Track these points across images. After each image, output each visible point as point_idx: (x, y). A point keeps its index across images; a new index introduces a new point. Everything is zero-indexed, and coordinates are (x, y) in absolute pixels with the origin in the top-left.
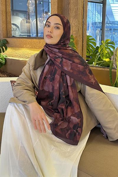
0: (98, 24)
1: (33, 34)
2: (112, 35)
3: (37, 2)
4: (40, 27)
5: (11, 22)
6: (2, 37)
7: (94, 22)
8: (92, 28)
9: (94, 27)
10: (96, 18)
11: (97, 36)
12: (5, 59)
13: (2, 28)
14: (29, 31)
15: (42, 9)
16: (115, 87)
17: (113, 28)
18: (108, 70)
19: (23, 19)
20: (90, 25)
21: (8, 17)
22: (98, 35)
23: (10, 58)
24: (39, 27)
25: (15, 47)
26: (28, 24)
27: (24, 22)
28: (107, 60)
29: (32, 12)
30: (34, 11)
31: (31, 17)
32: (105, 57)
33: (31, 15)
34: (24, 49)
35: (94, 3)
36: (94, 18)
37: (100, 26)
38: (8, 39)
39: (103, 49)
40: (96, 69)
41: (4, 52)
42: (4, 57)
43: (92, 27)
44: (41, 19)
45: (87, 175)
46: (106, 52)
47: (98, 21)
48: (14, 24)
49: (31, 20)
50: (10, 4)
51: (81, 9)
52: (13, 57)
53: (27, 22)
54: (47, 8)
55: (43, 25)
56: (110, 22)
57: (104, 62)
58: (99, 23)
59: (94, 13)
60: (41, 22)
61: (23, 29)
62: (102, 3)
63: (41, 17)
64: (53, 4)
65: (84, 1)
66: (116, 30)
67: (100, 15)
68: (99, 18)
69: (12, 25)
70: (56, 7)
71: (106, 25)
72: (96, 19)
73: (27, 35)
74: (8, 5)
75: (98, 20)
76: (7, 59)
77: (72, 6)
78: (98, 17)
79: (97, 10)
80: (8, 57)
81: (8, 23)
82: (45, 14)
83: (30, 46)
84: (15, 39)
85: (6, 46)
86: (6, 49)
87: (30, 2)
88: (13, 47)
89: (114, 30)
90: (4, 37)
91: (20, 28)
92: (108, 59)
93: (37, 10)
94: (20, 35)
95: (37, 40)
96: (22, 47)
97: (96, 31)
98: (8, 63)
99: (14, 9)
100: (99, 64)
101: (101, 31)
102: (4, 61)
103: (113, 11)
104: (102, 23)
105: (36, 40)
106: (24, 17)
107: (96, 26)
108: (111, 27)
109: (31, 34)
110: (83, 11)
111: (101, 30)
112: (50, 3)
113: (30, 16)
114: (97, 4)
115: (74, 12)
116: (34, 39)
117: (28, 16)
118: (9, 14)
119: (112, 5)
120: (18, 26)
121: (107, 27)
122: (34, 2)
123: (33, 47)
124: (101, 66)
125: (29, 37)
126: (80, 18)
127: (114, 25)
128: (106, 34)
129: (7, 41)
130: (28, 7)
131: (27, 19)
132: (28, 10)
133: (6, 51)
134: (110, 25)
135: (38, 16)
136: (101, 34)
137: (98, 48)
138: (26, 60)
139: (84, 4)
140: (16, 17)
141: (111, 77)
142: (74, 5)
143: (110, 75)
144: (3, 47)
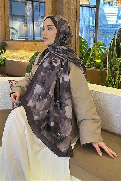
0: (92, 27)
2: (105, 37)
3: (34, 7)
4: (37, 31)
5: (9, 26)
6: (1, 40)
7: (87, 25)
8: (86, 32)
9: (88, 30)
10: (90, 22)
11: (90, 39)
12: (4, 60)
13: (1, 31)
15: (39, 14)
16: (106, 86)
17: (106, 31)
18: (99, 70)
19: (21, 24)
20: (84, 29)
21: (6, 21)
22: (92, 37)
23: (8, 59)
26: (25, 28)
27: (22, 26)
28: (99, 61)
29: (30, 16)
30: (31, 16)
31: (29, 22)
32: (96, 59)
34: (21, 51)
35: (88, 8)
36: (88, 22)
37: (93, 29)
38: (7, 42)
39: (95, 50)
40: (88, 69)
41: (2, 53)
42: (3, 58)
43: (86, 30)
44: (38, 23)
45: (78, 167)
46: (98, 54)
47: (92, 25)
48: (12, 28)
49: (28, 25)
50: (8, 9)
51: (74, 13)
52: (11, 58)
53: (25, 26)
54: (43, 13)
55: (40, 28)
56: (103, 25)
57: (95, 63)
59: (88, 17)
60: (38, 26)
61: (22, 33)
62: (95, 8)
63: (37, 21)
64: (48, 9)
65: (77, 6)
66: (109, 32)
67: (93, 19)
68: (93, 22)
69: (10, 29)
71: (99, 28)
73: (25, 39)
75: (92, 24)
76: (5, 60)
77: (65, 11)
78: (92, 20)
79: (90, 14)
81: (6, 27)
82: (41, 19)
83: (27, 49)
84: (13, 41)
85: (5, 48)
86: (5, 51)
87: (28, 7)
88: (11, 49)
89: (107, 32)
90: (2, 40)
91: (18, 31)
93: (34, 14)
94: (18, 39)
95: (33, 43)
96: (20, 49)
97: (89, 34)
98: (7, 64)
99: (13, 14)
100: (91, 65)
102: (3, 63)
103: (106, 15)
104: (95, 26)
106: (21, 21)
107: (90, 29)
109: (28, 38)
110: (75, 15)
111: (94, 33)
113: (28, 20)
114: (91, 8)
115: (67, 16)
116: (31, 42)
117: (25, 21)
118: (8, 18)
119: (105, 9)
120: (16, 30)
121: (100, 30)
122: (31, 7)
123: (29, 50)
124: (93, 66)
125: (27, 40)
126: (73, 22)
127: (107, 28)
128: (98, 36)
129: (6, 44)
130: (25, 12)
131: (25, 23)
132: (25, 15)
133: (4, 53)
134: (103, 28)
135: (35, 20)
136: (94, 36)
137: (90, 49)
138: (23, 61)
139: (76, 9)
140: (14, 22)
141: (102, 77)
142: (67, 9)
143: (101, 75)
144: (2, 49)
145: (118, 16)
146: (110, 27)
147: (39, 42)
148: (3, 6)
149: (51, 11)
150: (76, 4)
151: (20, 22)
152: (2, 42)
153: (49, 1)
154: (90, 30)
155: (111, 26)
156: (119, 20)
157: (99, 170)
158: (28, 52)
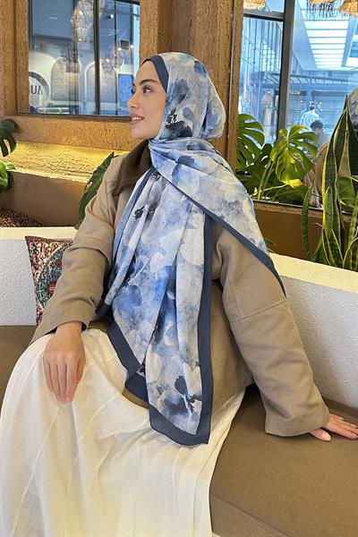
0: (269, 77)
1: (84, 104)
3: (100, 14)
4: (105, 85)
5: (27, 68)
7: (256, 71)
8: (251, 90)
9: (257, 86)
10: (264, 60)
11: (264, 112)
12: (9, 173)
13: (2, 87)
14: (74, 95)
15: (112, 33)
16: (317, 261)
17: (309, 88)
18: (298, 212)
19: (59, 62)
20: (245, 81)
21: (19, 57)
22: (269, 107)
23: (23, 171)
24: (102, 84)
25: (36, 140)
26: (72, 74)
27: (61, 68)
28: (295, 183)
29: (86, 41)
30: (89, 40)
31: (82, 56)
32: (287, 176)
33: (81, 50)
34: (63, 147)
35: (259, 21)
36: (257, 60)
37: (275, 83)
38: (19, 120)
39: (282, 152)
40: (264, 209)
41: (5, 154)
42: (7, 168)
43: (252, 85)
44: (108, 60)
46: (293, 161)
47: (268, 70)
48: (33, 75)
49: (80, 64)
50: (26, 21)
51: (224, 40)
52: (29, 168)
53: (69, 70)
54: (126, 32)
55: (113, 77)
56: (301, 71)
57: (284, 189)
58: (273, 74)
59: (258, 46)
61: (59, 89)
62: (280, 20)
63: (107, 56)
64: (146, 26)
65: (233, 19)
66: (319, 94)
67: (273, 52)
68: (273, 61)
69: (30, 78)
70: (154, 33)
71: (292, 80)
72: (264, 64)
73: (69, 106)
74: (22, 23)
75: (269, 67)
76: (13, 174)
77: (199, 32)
78: (269, 57)
79: (266, 36)
80: (18, 170)
81: (19, 73)
82: (120, 49)
83: (80, 141)
84: (38, 119)
85: (13, 139)
86: (13, 147)
87: (81, 13)
88: (30, 141)
89: (314, 94)
90: (6, 114)
91: (49, 84)
92: (297, 180)
93: (100, 35)
94: (49, 106)
95: (100, 125)
96: (59, 143)
97: (261, 97)
98: (18, 185)
99: (34, 32)
100: (270, 194)
101: (277, 97)
102: (7, 181)
103: (311, 41)
104: (281, 75)
105: (96, 123)
106: (60, 54)
107: (264, 82)
108: (304, 87)
109: (80, 104)
110: (228, 46)
111: (276, 94)
112: (135, 18)
113: (79, 53)
114: (267, 21)
115: (204, 47)
116: (92, 122)
117: (71, 53)
118: (24, 49)
119: (309, 25)
120: (43, 80)
121: (295, 87)
122: (90, 14)
123: (88, 144)
124: (276, 199)
125: (74, 114)
126: (222, 66)
127: (313, 81)
128: (290, 105)
129: (16, 125)
130: (74, 28)
131: (69, 60)
132: (71, 37)
133: (11, 151)
134: (303, 80)
135: (101, 52)
136: (276, 104)
137: (268, 149)
138: (68, 178)
139: (232, 28)
140: (39, 55)
141: (306, 233)
142: (204, 29)
143: (302, 228)
144: (5, 141)
145: (347, 44)
146: (324, 79)
147: (118, 124)
148: (11, 10)
149: (156, 32)
150: (233, 13)
151: (55, 57)
152: (6, 117)
153: (150, 2)
154: (264, 86)
155: (327, 76)
156: (349, 59)
157: (299, 519)
158: (83, 151)
